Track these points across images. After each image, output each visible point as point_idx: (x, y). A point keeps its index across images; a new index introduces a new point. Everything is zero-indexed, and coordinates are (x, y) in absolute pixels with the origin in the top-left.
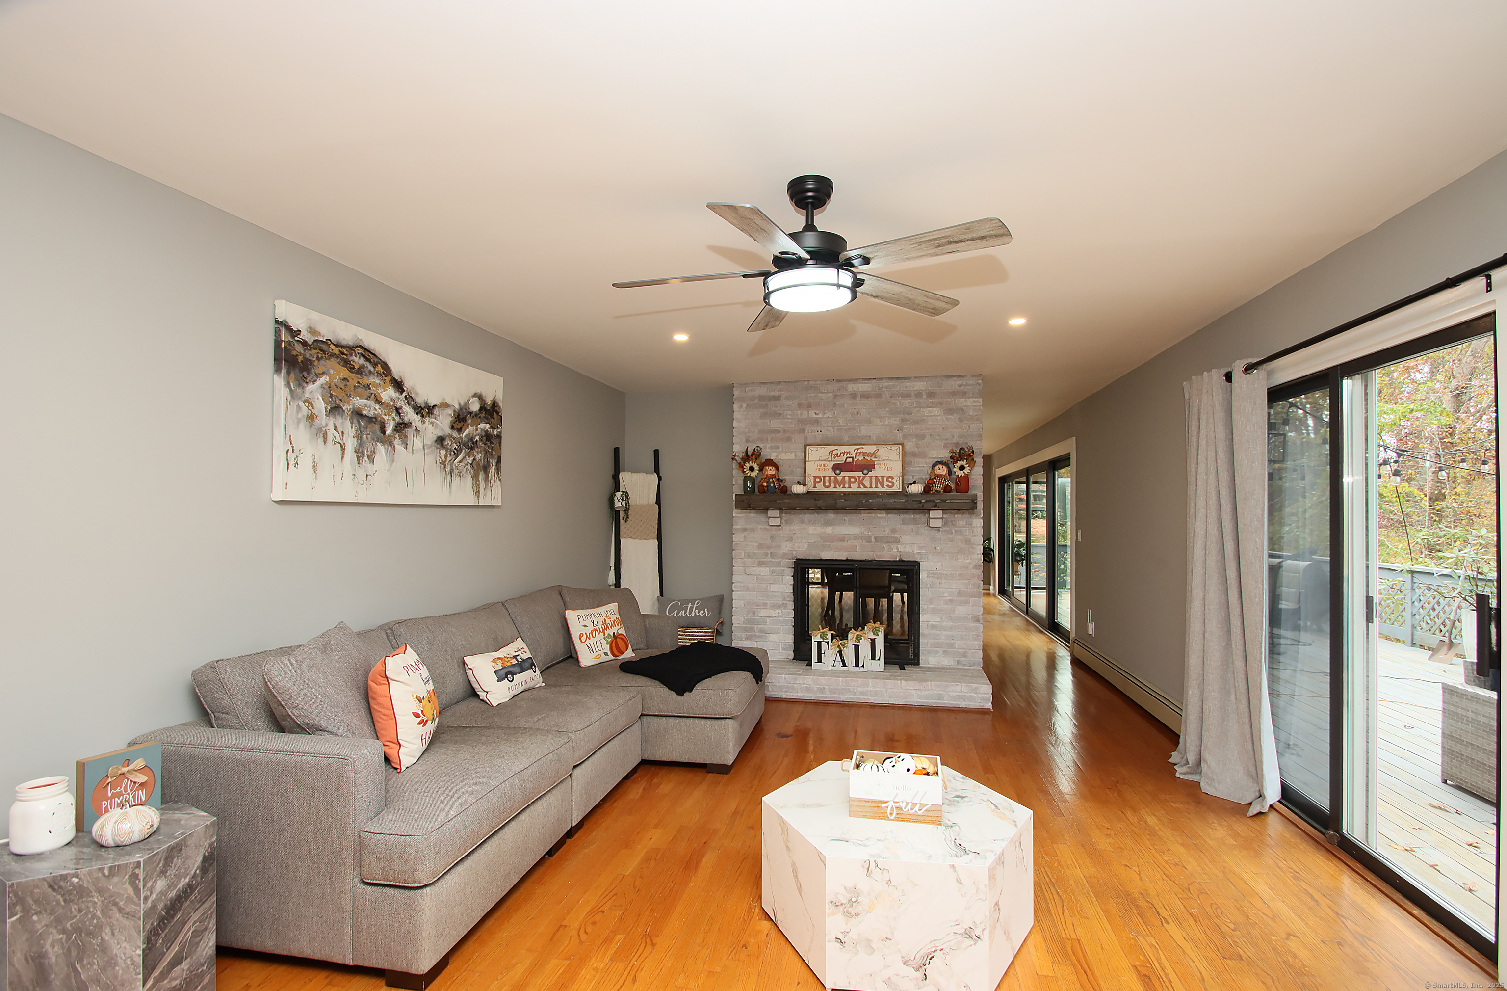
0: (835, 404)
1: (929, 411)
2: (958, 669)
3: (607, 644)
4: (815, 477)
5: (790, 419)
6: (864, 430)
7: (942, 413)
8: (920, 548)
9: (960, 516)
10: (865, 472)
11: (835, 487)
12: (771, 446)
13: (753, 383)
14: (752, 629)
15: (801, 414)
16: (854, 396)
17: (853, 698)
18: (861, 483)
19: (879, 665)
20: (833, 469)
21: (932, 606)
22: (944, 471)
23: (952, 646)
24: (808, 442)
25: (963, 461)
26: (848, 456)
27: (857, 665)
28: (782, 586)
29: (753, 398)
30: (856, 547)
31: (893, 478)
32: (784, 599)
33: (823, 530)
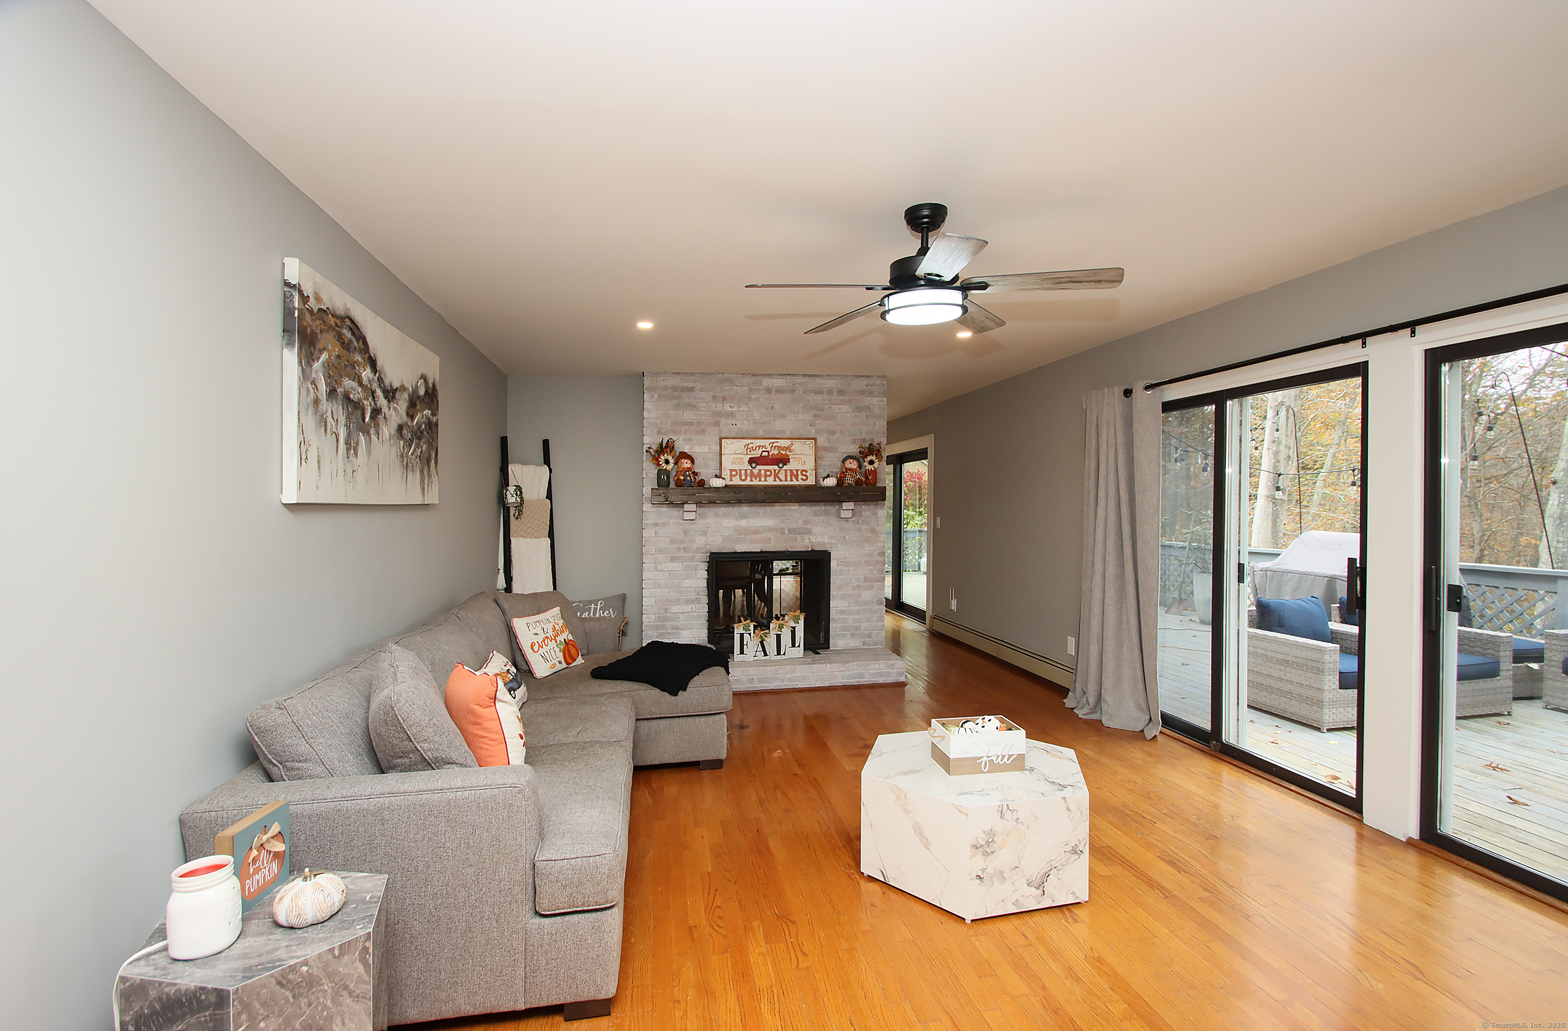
0: (750, 398)
1: (839, 408)
2: (865, 649)
3: (560, 651)
4: (731, 471)
5: (703, 411)
6: (778, 425)
7: (851, 411)
8: (831, 538)
9: (866, 507)
10: (781, 465)
11: (751, 480)
12: (685, 439)
13: (665, 373)
14: (664, 627)
15: (716, 407)
16: (768, 390)
17: (781, 686)
18: (776, 476)
19: (799, 651)
20: (749, 462)
21: (841, 592)
22: (855, 465)
23: (858, 628)
24: (724, 435)
25: (873, 456)
26: (764, 449)
27: (779, 653)
28: (695, 580)
29: (665, 388)
30: (770, 539)
31: (807, 472)
32: (698, 594)
33: (737, 523)
